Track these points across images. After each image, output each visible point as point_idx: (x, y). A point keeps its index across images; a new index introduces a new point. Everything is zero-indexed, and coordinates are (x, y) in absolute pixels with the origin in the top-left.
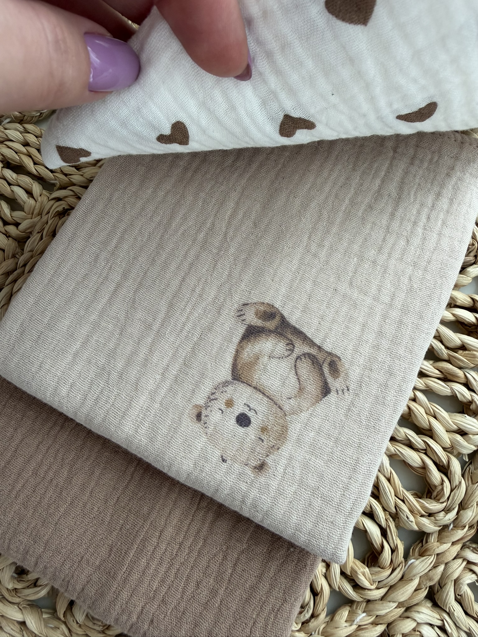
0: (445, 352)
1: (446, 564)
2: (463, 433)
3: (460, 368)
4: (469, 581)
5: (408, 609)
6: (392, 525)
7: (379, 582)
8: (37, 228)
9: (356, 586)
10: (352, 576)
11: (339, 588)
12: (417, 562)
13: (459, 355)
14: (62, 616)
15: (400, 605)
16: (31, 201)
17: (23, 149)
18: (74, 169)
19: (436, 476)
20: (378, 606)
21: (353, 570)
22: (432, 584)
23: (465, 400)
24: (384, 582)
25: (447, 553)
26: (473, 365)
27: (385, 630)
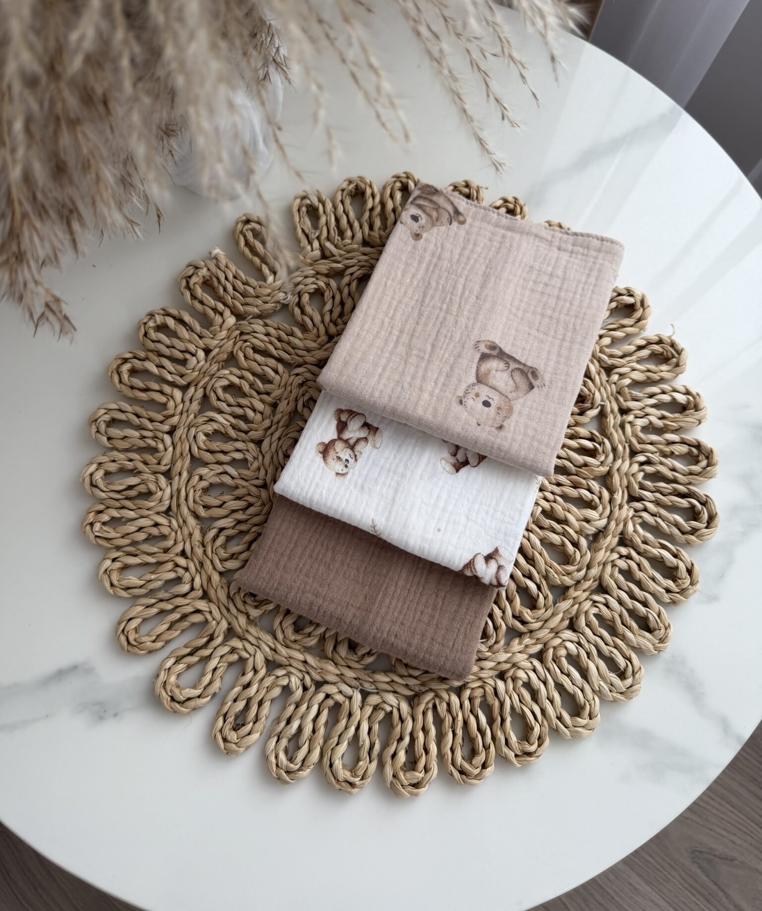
0: (573, 469)
1: (580, 603)
2: (587, 521)
3: (584, 479)
4: (594, 612)
5: (557, 633)
6: (544, 582)
7: (538, 618)
8: (285, 396)
9: (524, 623)
10: (520, 617)
11: (512, 625)
12: (561, 604)
13: (583, 470)
14: (330, 653)
15: (552, 630)
16: (278, 377)
17: (266, 338)
18: (305, 352)
19: (570, 548)
20: (538, 632)
21: (521, 612)
22: (571, 616)
23: (588, 500)
24: (541, 618)
25: (580, 597)
26: (592, 477)
27: (542, 649)
